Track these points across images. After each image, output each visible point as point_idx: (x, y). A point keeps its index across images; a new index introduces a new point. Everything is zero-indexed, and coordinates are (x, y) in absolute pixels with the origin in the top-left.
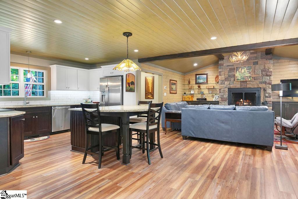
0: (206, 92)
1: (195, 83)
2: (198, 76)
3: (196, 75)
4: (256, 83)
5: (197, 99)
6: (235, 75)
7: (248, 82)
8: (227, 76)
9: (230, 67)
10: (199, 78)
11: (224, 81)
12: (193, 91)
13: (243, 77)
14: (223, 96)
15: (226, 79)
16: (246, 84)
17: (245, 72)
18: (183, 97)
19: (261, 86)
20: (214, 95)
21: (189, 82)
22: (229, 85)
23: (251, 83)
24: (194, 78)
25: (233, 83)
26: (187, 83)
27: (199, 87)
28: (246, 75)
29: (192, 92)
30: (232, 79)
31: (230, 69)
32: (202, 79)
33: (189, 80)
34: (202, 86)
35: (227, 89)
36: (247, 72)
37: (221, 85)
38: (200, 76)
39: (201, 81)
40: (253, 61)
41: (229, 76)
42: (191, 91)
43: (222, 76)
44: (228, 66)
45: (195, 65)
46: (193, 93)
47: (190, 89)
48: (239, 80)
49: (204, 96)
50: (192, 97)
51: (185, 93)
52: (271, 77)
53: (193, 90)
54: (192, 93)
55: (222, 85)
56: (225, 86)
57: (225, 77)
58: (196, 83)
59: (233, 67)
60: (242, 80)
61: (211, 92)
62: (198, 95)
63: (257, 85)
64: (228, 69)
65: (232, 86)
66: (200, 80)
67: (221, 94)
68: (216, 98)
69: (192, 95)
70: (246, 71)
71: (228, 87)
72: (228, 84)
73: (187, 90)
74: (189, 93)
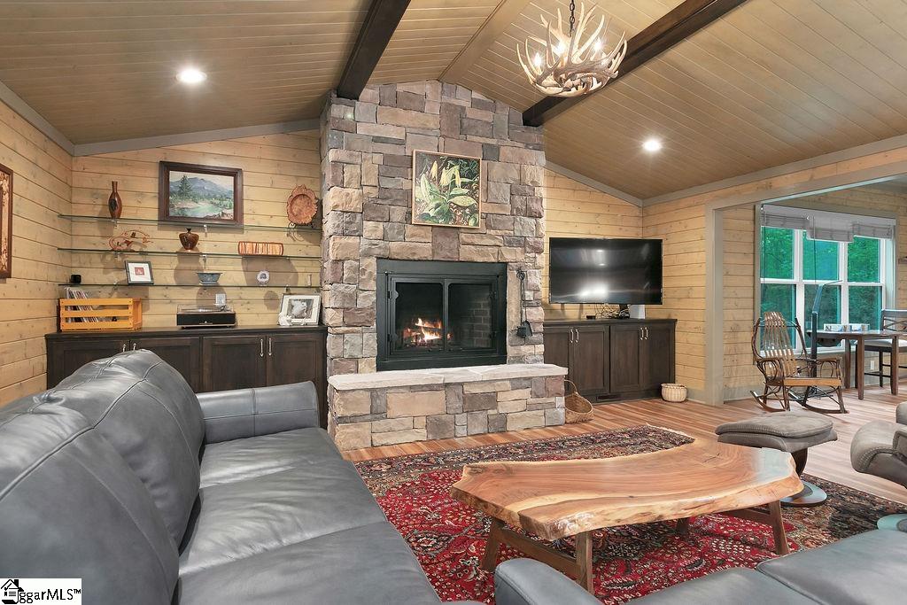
0: (232, 274)
1: (154, 215)
2: (175, 176)
3: (167, 167)
4: (493, 242)
5: (182, 319)
6: (409, 193)
7: (463, 236)
8: (374, 193)
9: (389, 149)
10: (184, 192)
11: (359, 216)
12: (146, 266)
13: (446, 208)
14: (353, 298)
15: (370, 210)
16: (456, 242)
17: (453, 184)
18: (64, 302)
19: (509, 255)
20: (279, 292)
21: (114, 206)
22: (382, 243)
23: (477, 240)
24: (151, 185)
25: (402, 232)
26: (98, 208)
27: (189, 242)
28: (459, 201)
29: (138, 273)
30: (398, 213)
31: (386, 157)
32: (209, 197)
33: (115, 194)
34: (208, 242)
35: (373, 261)
36: (464, 185)
37: (345, 240)
38: (190, 175)
39: (202, 209)
40: (482, 140)
41: (384, 195)
42: (132, 267)
43: (350, 191)
44: (377, 140)
45: (191, 76)
46: (146, 278)
47: (121, 253)
48: (428, 223)
49: (220, 300)
50: (136, 303)
51: (76, 280)
52: (540, 221)
53: (140, 258)
54: (134, 278)
55: (352, 240)
56: (364, 244)
57: (362, 195)
58: (166, 218)
59: (400, 151)
60: (441, 222)
61: (263, 276)
62: (175, 294)
63: (496, 249)
64: (378, 159)
65: (395, 247)
66: (189, 204)
67: (341, 288)
68: (296, 311)
69: (138, 294)
70: (459, 181)
71: (377, 251)
72: (380, 234)
73: (96, 258)
74: (115, 277)
